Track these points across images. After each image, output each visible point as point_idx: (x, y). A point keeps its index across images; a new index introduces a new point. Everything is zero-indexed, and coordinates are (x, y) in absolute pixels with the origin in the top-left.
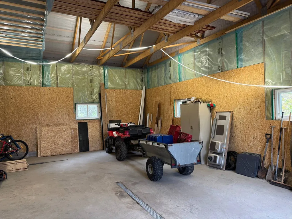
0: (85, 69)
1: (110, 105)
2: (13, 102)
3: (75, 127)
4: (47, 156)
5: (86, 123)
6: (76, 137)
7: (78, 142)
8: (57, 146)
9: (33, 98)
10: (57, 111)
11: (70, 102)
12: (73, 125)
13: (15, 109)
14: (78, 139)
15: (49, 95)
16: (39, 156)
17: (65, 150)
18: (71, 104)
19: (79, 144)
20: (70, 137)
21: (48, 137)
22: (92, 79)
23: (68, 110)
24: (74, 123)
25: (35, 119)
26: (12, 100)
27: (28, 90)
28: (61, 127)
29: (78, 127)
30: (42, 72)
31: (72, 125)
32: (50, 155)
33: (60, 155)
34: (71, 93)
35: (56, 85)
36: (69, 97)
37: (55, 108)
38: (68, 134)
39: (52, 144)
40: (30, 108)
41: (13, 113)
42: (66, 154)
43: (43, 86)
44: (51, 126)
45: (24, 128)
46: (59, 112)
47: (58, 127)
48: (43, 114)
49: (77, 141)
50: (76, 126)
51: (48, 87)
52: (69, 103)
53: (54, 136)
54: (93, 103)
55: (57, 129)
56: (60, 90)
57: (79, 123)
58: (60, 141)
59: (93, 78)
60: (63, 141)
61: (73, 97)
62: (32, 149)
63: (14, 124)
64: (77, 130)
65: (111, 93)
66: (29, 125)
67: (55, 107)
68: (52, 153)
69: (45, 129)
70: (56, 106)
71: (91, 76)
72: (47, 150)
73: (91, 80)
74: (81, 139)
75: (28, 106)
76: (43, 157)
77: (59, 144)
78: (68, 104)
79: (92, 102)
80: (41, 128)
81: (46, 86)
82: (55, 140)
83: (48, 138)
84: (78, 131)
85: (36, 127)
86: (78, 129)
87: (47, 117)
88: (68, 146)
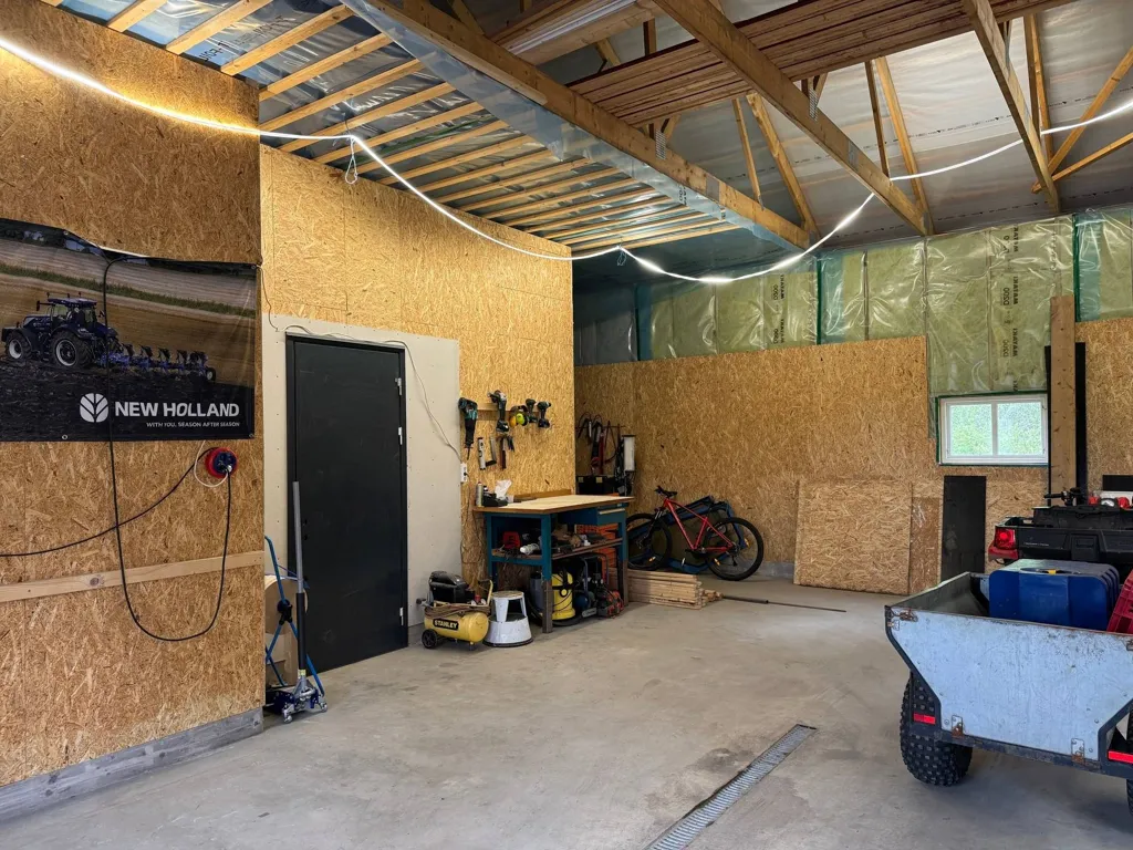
0: (983, 250)
1: (1109, 401)
2: (735, 401)
3: (930, 494)
4: (818, 586)
5: (983, 480)
6: (930, 532)
7: (940, 557)
8: (855, 559)
9: (789, 386)
10: (867, 430)
11: (912, 392)
12: (925, 485)
13: (740, 423)
14: (940, 542)
15: (838, 371)
16: (796, 582)
17: (883, 577)
18: (916, 401)
19: (940, 562)
20: (906, 531)
21: (828, 521)
22: (1011, 286)
23: (905, 425)
24: (931, 476)
25: (795, 456)
26: (732, 395)
27: (775, 359)
28: (878, 489)
29: (945, 496)
30: (816, 294)
31: (920, 487)
32: (828, 585)
33: (863, 591)
34: (916, 357)
35: (863, 332)
36: (911, 375)
37: (860, 416)
38: (901, 519)
39: (839, 546)
40: (780, 419)
41: (737, 434)
42: (886, 593)
43: (819, 343)
44: (842, 481)
45: (764, 483)
46: (874, 432)
47: (866, 490)
48: (818, 437)
49: (935, 552)
50: (936, 490)
51: (835, 346)
52: (910, 396)
53: (849, 520)
54: (1015, 392)
55: (863, 496)
56: (879, 350)
57: (949, 480)
58: (867, 539)
59: (1016, 281)
60: (878, 543)
61: (924, 371)
62: (786, 555)
63: (740, 467)
64: (937, 507)
65: (1118, 340)
66: (778, 472)
67: (859, 413)
68: (837, 580)
69: (821, 492)
70: (863, 413)
71: (1008, 275)
72: (822, 567)
73: (1006, 290)
74: (951, 544)
75: (774, 411)
76: (807, 586)
77: (863, 553)
78: (908, 401)
79: (1012, 389)
80: (808, 488)
81: (830, 340)
82: (849, 534)
83: (829, 524)
84: (941, 509)
85: (798, 483)
86: (941, 502)
87: (831, 450)
88: (895, 565)
